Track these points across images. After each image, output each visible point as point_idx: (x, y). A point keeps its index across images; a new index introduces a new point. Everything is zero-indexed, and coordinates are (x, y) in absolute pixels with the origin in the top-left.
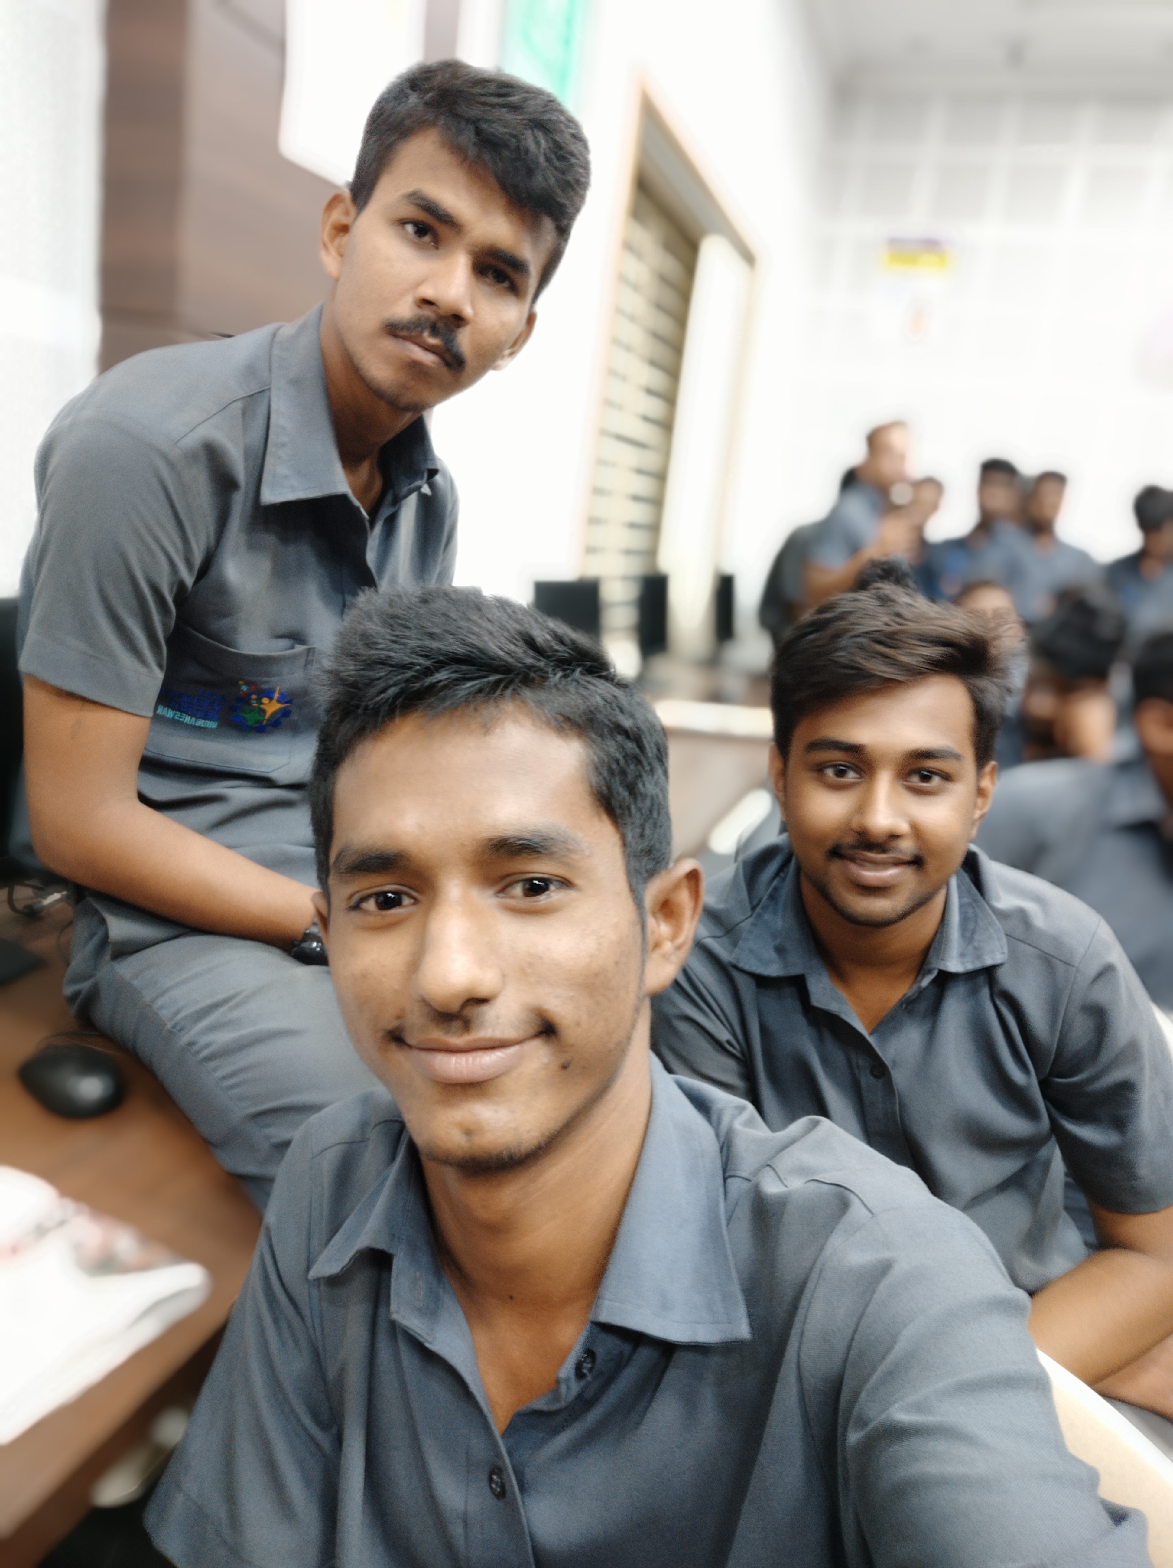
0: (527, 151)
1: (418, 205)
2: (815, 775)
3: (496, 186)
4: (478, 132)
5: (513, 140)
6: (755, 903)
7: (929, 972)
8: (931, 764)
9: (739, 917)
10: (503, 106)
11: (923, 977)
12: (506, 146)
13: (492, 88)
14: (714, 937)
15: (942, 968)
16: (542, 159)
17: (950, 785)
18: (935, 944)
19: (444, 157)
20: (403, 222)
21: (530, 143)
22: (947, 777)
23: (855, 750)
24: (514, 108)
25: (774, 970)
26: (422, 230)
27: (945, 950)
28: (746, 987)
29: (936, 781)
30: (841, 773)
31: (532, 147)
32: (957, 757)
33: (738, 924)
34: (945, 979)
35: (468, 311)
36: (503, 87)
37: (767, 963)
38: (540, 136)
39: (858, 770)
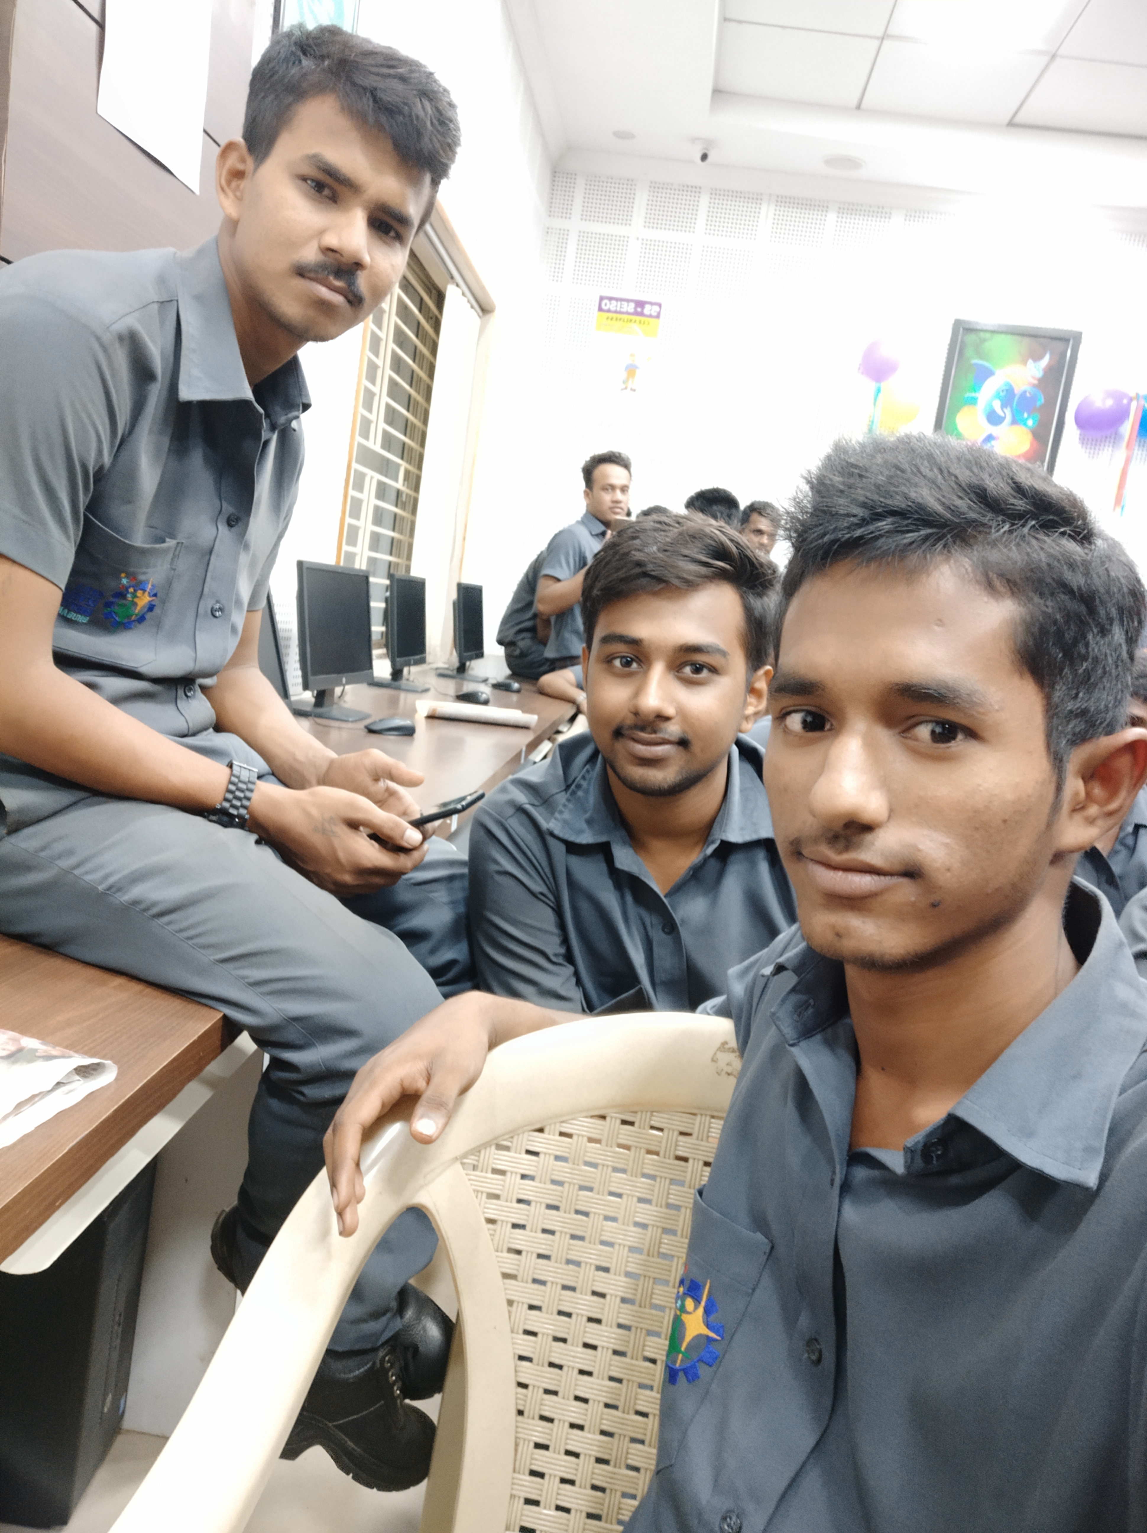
0: (417, 117)
1: (319, 168)
2: (605, 666)
3: (390, 146)
4: (376, 100)
5: (406, 108)
6: (570, 782)
7: (713, 842)
8: (701, 658)
9: (554, 790)
10: (394, 77)
11: (708, 846)
12: (400, 112)
13: (380, 60)
14: (533, 805)
15: (724, 838)
16: (429, 124)
17: (716, 678)
18: (718, 819)
19: (343, 123)
20: (304, 179)
21: (418, 109)
22: (714, 670)
23: (635, 643)
24: (403, 79)
25: (586, 838)
26: (320, 186)
27: (726, 824)
28: (558, 850)
29: (705, 673)
30: (628, 664)
31: (421, 114)
32: (724, 654)
33: (553, 795)
34: (726, 850)
35: (367, 259)
36: (389, 60)
37: (580, 832)
38: (427, 104)
39: (640, 661)
